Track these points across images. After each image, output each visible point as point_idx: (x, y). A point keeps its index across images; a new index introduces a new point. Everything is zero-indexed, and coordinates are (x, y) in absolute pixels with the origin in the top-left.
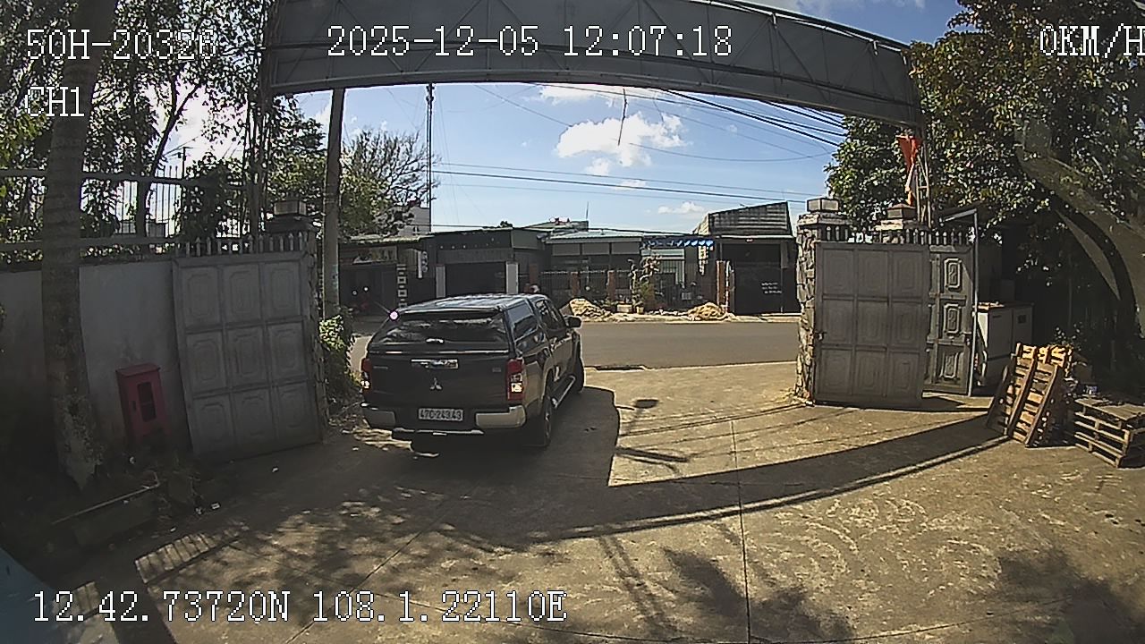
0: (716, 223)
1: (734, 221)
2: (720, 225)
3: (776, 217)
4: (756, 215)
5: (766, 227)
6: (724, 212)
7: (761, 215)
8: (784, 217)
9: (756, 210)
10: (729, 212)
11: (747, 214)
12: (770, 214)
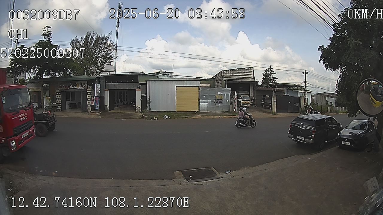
1: (232, 74)
2: (226, 75)
4: (241, 72)
6: (228, 70)
7: (244, 72)
8: (252, 73)
11: (238, 71)
12: (246, 72)
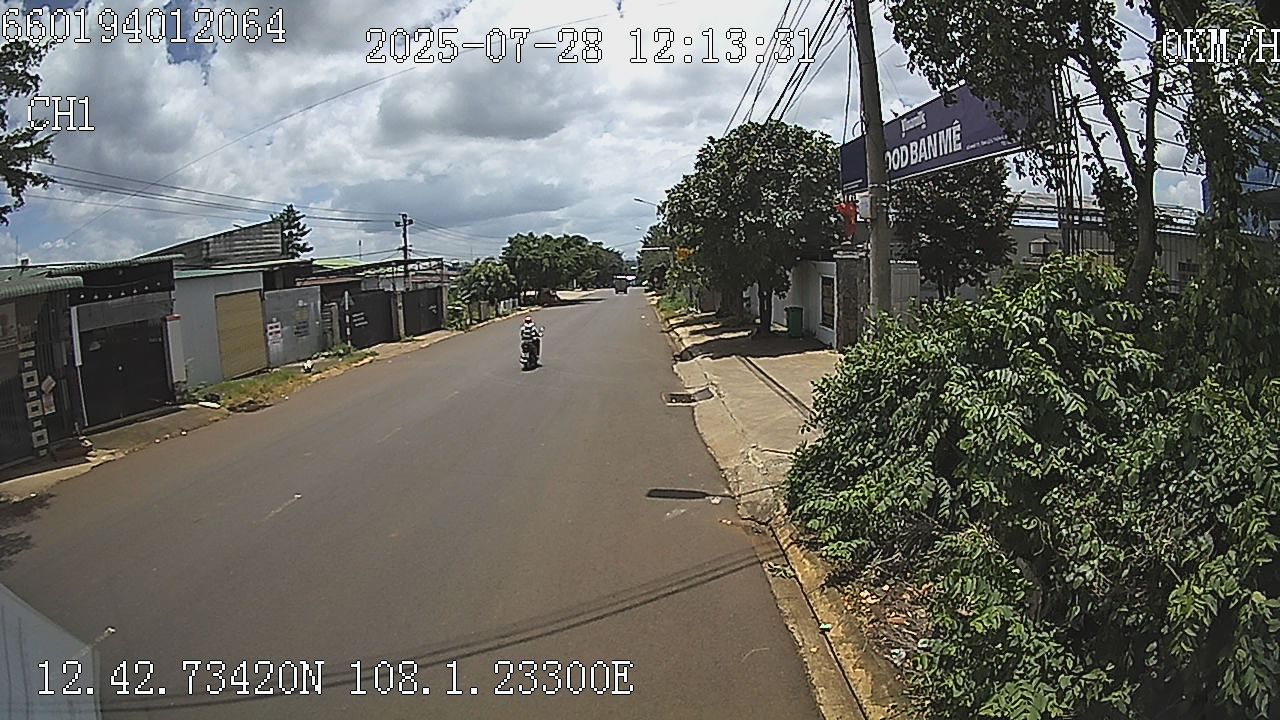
0: (211, 250)
1: (230, 246)
2: (216, 252)
3: (270, 238)
4: (251, 237)
5: (262, 251)
6: (219, 236)
7: (258, 236)
8: (277, 238)
9: (252, 231)
10: (225, 234)
11: (243, 237)
12: (265, 236)
